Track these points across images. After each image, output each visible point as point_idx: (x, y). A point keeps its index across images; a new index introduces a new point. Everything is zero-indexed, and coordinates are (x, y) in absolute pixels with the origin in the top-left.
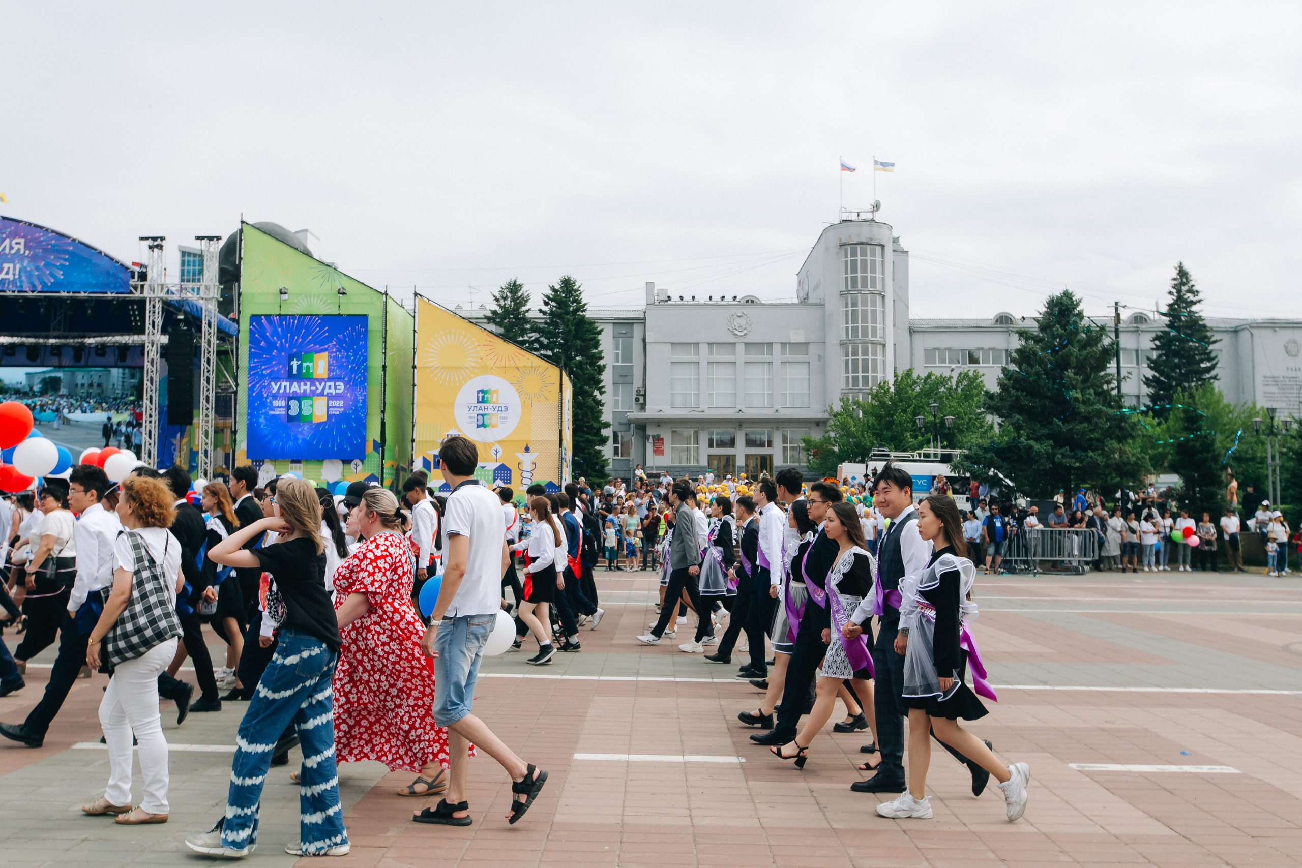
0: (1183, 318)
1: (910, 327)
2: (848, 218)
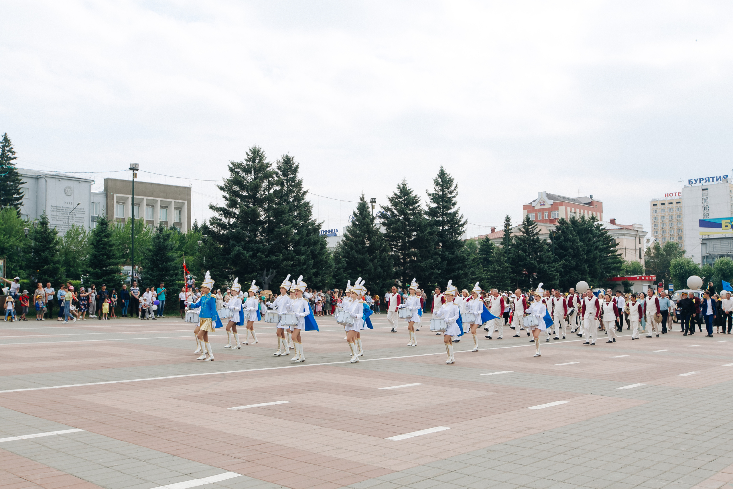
0: (5, 167)
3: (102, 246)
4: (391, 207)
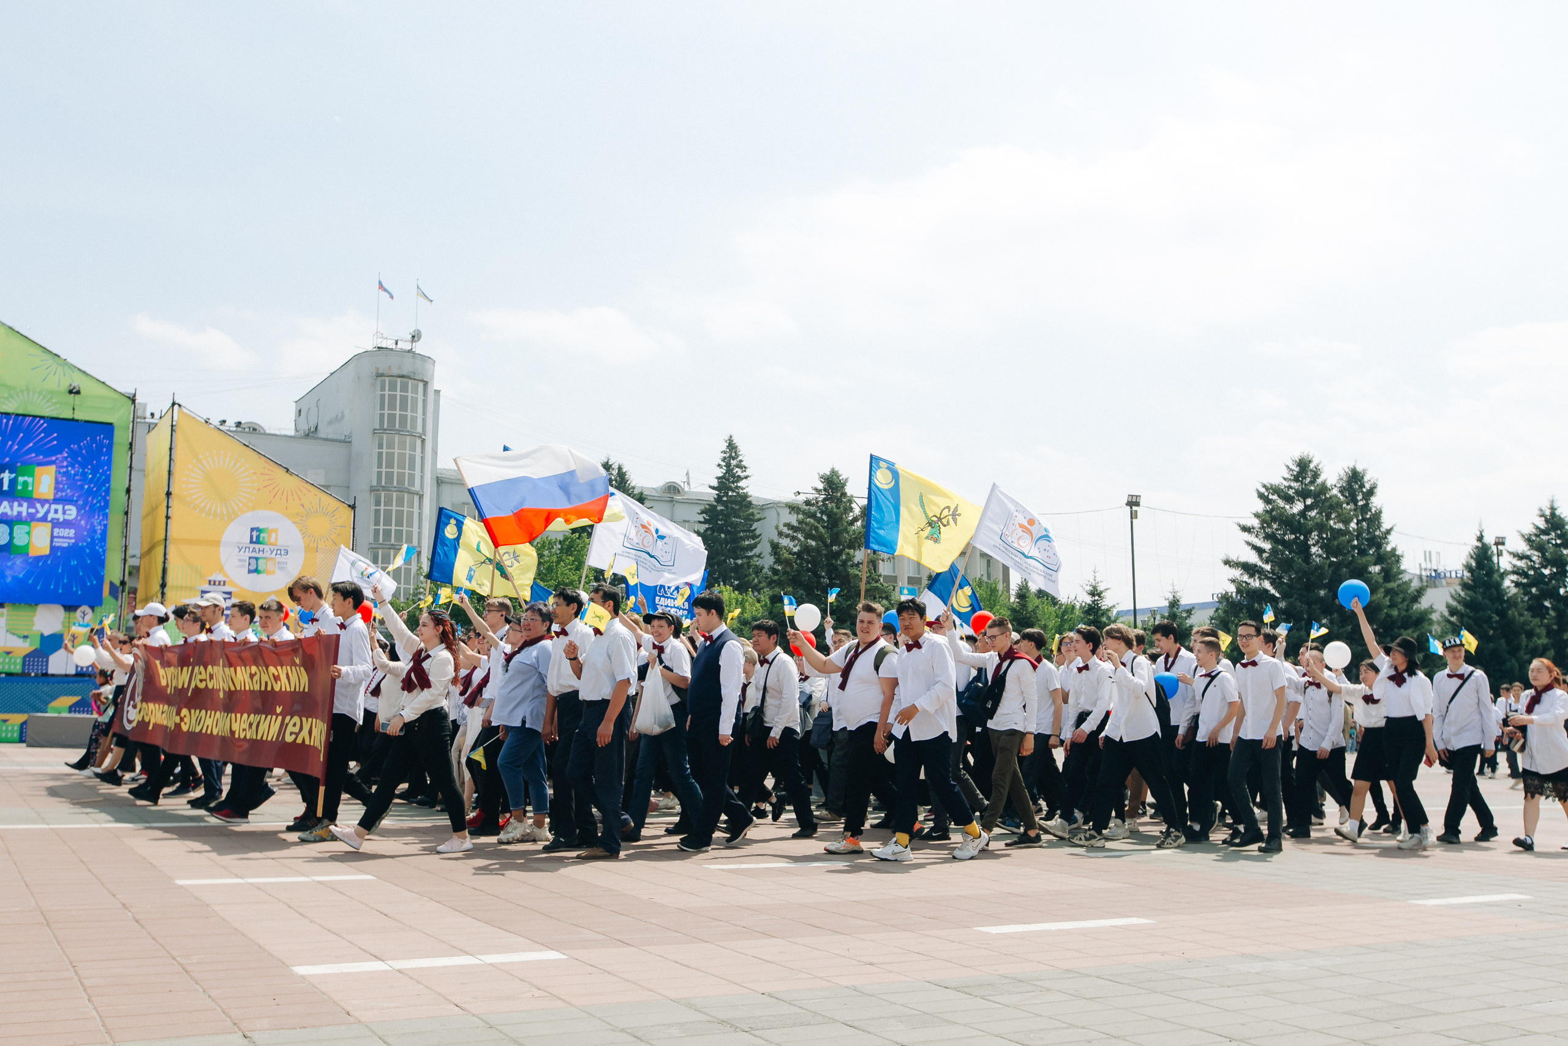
0: (730, 494)
1: (437, 477)
2: (383, 346)
4: (1528, 553)
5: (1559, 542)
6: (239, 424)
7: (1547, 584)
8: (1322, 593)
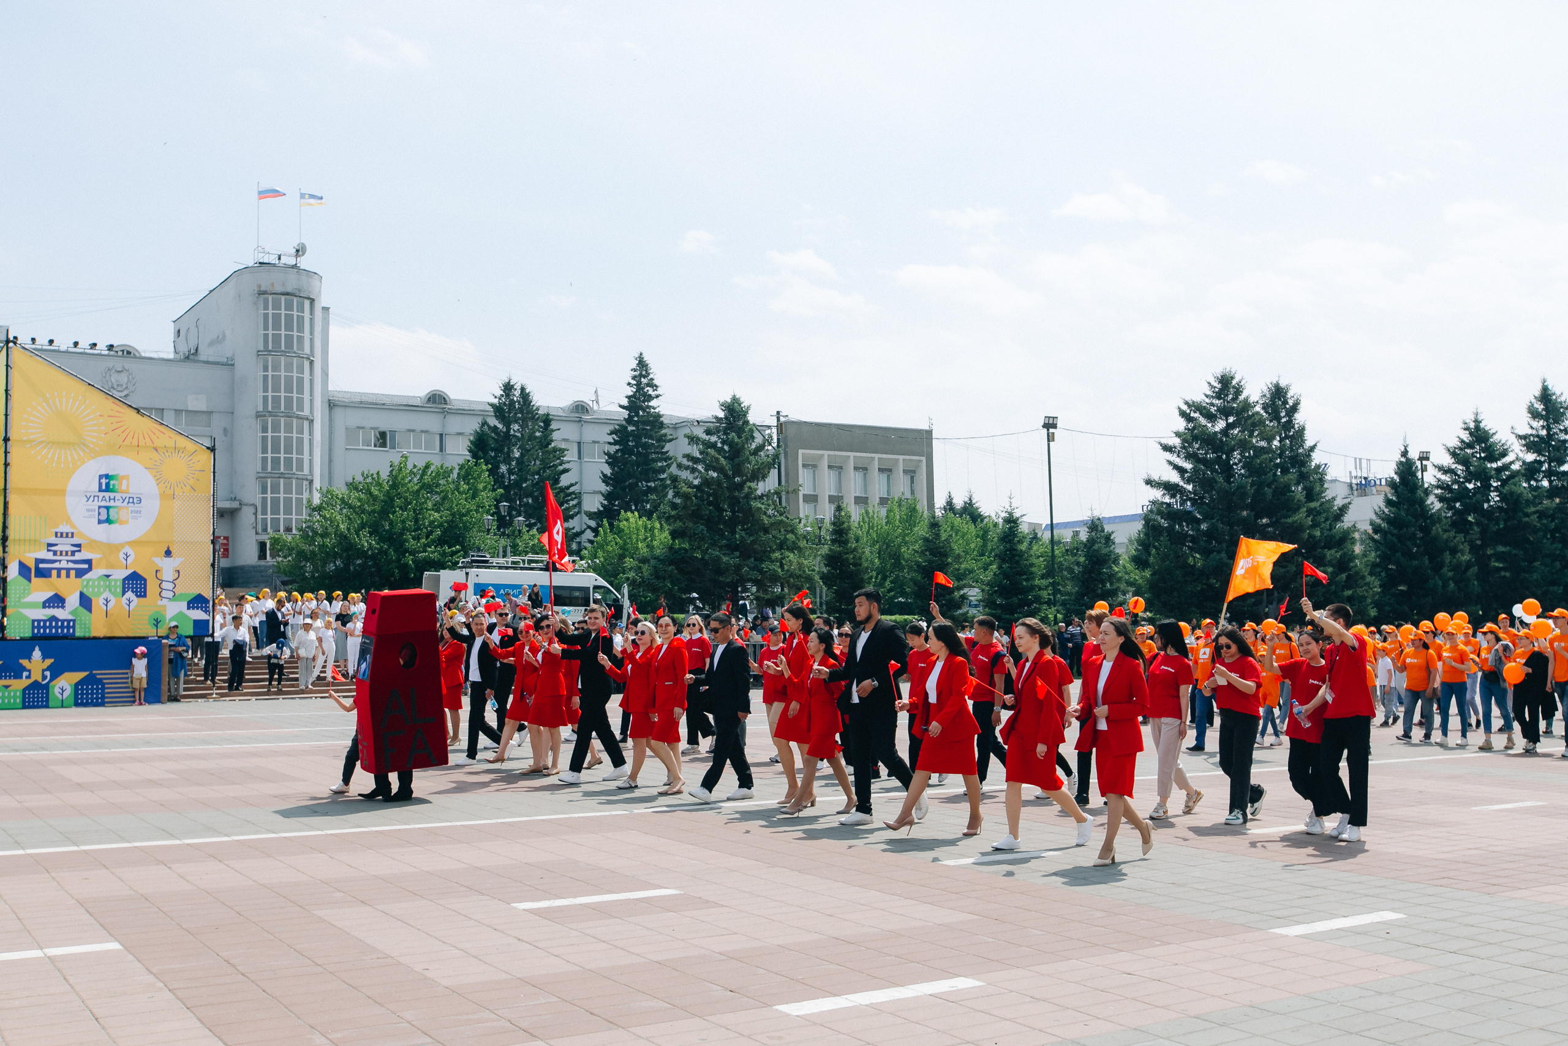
1: (329, 400)
2: (266, 261)
3: (1017, 558)
4: (1453, 467)
5: (1483, 455)
6: (111, 347)
7: (1470, 498)
8: (1245, 513)
